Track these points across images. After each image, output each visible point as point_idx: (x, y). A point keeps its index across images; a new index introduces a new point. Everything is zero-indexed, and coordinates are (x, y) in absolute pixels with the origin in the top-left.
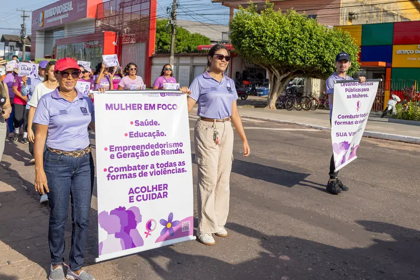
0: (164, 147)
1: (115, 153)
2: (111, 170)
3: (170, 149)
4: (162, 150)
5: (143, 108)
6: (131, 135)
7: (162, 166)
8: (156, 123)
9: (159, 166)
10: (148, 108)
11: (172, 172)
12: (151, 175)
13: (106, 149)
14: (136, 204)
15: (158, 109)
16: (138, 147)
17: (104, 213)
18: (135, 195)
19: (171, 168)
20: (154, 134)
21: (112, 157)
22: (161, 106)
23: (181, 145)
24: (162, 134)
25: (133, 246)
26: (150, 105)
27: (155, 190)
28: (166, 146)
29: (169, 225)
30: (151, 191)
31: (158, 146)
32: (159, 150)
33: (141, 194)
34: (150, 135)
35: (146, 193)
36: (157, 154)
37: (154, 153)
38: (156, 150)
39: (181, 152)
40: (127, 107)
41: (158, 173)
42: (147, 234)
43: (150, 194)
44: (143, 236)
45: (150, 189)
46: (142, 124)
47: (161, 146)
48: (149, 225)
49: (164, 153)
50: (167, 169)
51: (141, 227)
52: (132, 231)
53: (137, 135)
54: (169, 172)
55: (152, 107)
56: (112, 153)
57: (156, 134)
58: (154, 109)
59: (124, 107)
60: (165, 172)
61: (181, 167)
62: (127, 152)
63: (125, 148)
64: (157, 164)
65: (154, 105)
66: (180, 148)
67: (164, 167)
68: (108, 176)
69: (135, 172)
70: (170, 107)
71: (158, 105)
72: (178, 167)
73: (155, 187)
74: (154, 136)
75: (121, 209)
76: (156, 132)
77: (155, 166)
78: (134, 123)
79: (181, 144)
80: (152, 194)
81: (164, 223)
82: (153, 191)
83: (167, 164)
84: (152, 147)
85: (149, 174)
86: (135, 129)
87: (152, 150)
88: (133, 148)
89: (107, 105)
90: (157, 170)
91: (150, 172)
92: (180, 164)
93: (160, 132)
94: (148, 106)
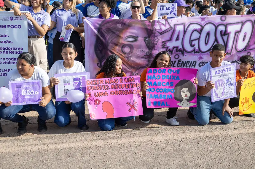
0: (11, 50)
3: (14, 51)
4: (10, 51)
7: (10, 59)
8: (6, 36)
9: (8, 59)
10: (2, 27)
12: (4, 64)
15: (8, 28)
20: (5, 42)
22: (10, 26)
23: (22, 49)
24: (10, 42)
26: (3, 26)
27: (6, 72)
28: (12, 49)
30: (4, 72)
31: (7, 48)
32: (8, 51)
36: (7, 52)
37: (5, 52)
38: (6, 51)
41: (8, 63)
43: (3, 73)
45: (3, 71)
47: (9, 49)
49: (11, 53)
50: (13, 61)
54: (14, 63)
57: (6, 42)
58: (6, 28)
60: (11, 63)
64: (7, 58)
65: (5, 26)
67: (11, 60)
70: (16, 27)
71: (8, 25)
73: (6, 70)
74: (5, 43)
76: (6, 41)
77: (6, 59)
80: (5, 74)
82: (5, 72)
83: (13, 59)
84: (4, 49)
85: (2, 63)
87: (4, 51)
90: (7, 61)
91: (3, 62)
93: (9, 41)
94: (2, 26)
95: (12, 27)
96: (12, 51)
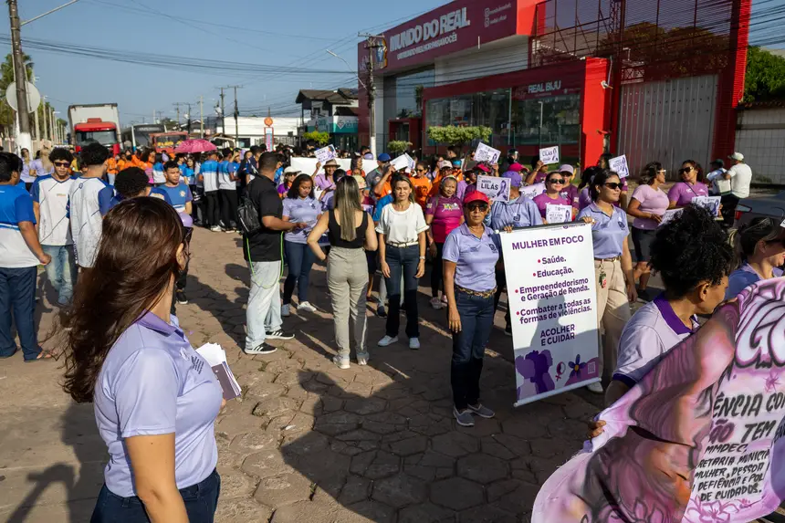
1: (525, 295)
2: (524, 313)
3: (576, 286)
5: (548, 243)
6: (539, 274)
8: (562, 259)
11: (577, 311)
13: (517, 291)
14: (547, 347)
16: (546, 287)
17: (520, 357)
18: (547, 337)
19: (577, 307)
21: (523, 299)
24: (570, 271)
25: (546, 390)
29: (577, 368)
31: (565, 284)
32: (567, 288)
33: (551, 336)
34: (558, 272)
35: (556, 335)
38: (564, 289)
39: (587, 289)
40: (533, 244)
42: (558, 377)
44: (554, 379)
46: (550, 261)
48: (559, 368)
50: (574, 308)
51: (552, 371)
52: (544, 375)
53: (545, 274)
55: (557, 242)
56: (523, 295)
59: (530, 245)
61: (586, 305)
62: (537, 293)
63: (534, 289)
66: (585, 285)
68: (521, 319)
69: (545, 313)
70: (575, 239)
72: (584, 305)
75: (535, 353)
78: (542, 262)
79: (586, 281)
81: (571, 365)
86: (542, 267)
88: (542, 288)
89: (513, 244)
92: (586, 302)
95: (569, 240)
96: (573, 287)
